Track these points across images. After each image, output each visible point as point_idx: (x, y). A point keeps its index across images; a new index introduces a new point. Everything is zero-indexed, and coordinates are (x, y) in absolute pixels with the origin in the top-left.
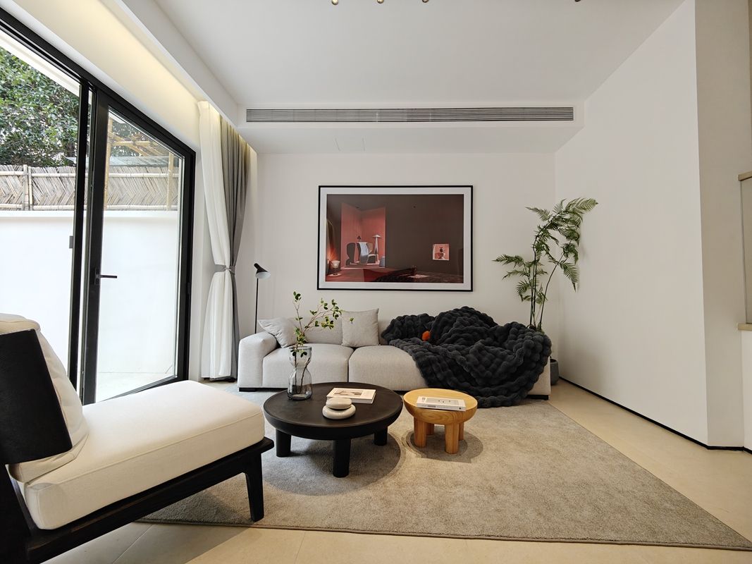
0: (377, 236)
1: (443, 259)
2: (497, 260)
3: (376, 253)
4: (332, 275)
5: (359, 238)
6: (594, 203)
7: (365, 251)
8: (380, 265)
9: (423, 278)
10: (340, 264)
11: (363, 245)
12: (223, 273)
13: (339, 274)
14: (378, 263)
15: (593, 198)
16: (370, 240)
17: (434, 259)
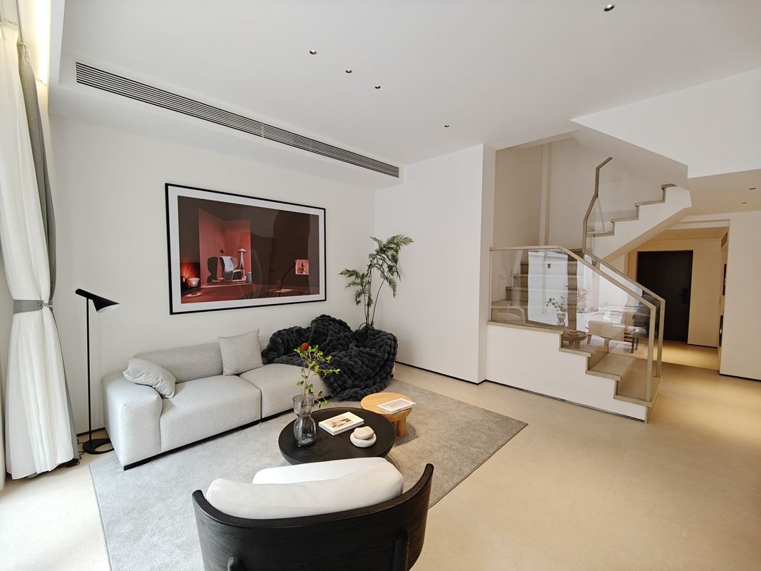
0: (243, 250)
1: (304, 273)
2: (341, 274)
3: (242, 268)
4: (190, 295)
5: (222, 251)
6: (411, 241)
7: (229, 267)
8: (247, 281)
9: (288, 292)
10: (200, 281)
11: (227, 259)
12: (38, 313)
13: (199, 294)
14: (244, 279)
15: (410, 237)
16: (235, 255)
17: (297, 273)
